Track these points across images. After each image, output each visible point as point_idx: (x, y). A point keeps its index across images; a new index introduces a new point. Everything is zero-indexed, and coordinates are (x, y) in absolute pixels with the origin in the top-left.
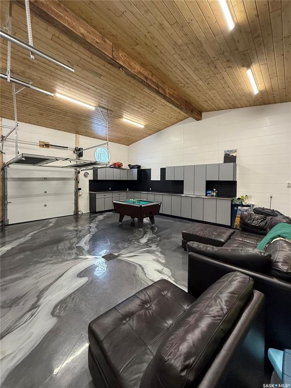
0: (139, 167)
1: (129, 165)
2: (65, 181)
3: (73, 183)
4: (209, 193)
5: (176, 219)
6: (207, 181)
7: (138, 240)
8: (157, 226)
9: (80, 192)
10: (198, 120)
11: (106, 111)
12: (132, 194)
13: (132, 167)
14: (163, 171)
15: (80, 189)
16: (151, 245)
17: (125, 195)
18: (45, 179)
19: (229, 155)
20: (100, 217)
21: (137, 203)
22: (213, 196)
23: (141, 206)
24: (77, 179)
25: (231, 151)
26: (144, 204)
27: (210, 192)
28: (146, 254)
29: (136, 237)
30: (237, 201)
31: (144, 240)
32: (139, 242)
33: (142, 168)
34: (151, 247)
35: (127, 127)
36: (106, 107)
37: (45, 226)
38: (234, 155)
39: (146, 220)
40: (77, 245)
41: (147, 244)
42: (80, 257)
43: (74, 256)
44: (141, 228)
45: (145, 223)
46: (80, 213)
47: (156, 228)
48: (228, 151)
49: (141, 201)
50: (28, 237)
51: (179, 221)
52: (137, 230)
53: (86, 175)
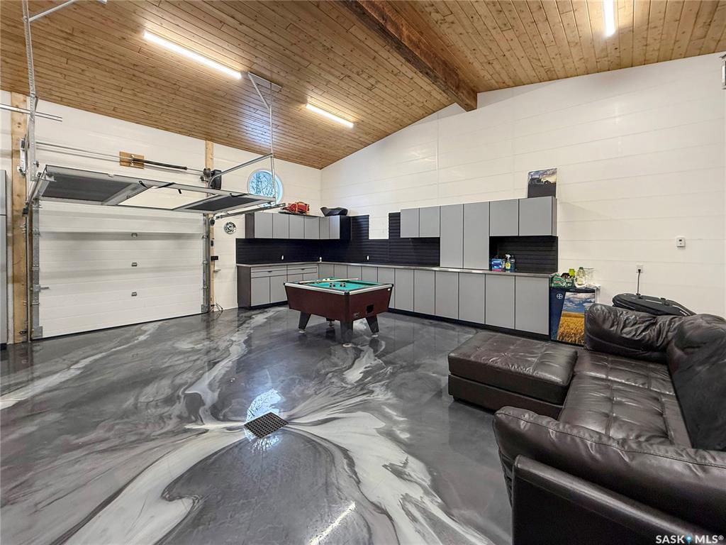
0: (343, 212)
1: (323, 209)
2: (181, 241)
3: (200, 245)
4: (497, 265)
5: (426, 321)
6: (491, 238)
7: (340, 373)
8: (384, 338)
9: (217, 265)
10: (469, 108)
11: (267, 83)
12: (329, 267)
13: (328, 213)
14: (395, 219)
15: (216, 258)
16: (371, 386)
17: (314, 270)
18: (135, 236)
19: (539, 180)
20: (260, 318)
21: (338, 287)
22: (505, 269)
23: (347, 294)
24: (208, 237)
25: (544, 173)
26: (354, 290)
27: (499, 261)
28: (360, 413)
29: (336, 365)
30: (563, 279)
31: (354, 375)
32: (343, 380)
33: (350, 214)
34: (372, 392)
35: (316, 126)
36: (267, 74)
37: (127, 340)
38: (551, 179)
39: (360, 325)
40: (187, 392)
41: (362, 386)
42: (188, 426)
43: (171, 425)
44: (347, 343)
45: (356, 331)
46: (216, 310)
47: (383, 343)
48: (537, 172)
49: (348, 282)
50: (74, 372)
51: (432, 325)
52: (338, 347)
53: (229, 228)
